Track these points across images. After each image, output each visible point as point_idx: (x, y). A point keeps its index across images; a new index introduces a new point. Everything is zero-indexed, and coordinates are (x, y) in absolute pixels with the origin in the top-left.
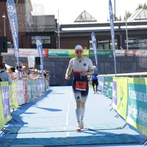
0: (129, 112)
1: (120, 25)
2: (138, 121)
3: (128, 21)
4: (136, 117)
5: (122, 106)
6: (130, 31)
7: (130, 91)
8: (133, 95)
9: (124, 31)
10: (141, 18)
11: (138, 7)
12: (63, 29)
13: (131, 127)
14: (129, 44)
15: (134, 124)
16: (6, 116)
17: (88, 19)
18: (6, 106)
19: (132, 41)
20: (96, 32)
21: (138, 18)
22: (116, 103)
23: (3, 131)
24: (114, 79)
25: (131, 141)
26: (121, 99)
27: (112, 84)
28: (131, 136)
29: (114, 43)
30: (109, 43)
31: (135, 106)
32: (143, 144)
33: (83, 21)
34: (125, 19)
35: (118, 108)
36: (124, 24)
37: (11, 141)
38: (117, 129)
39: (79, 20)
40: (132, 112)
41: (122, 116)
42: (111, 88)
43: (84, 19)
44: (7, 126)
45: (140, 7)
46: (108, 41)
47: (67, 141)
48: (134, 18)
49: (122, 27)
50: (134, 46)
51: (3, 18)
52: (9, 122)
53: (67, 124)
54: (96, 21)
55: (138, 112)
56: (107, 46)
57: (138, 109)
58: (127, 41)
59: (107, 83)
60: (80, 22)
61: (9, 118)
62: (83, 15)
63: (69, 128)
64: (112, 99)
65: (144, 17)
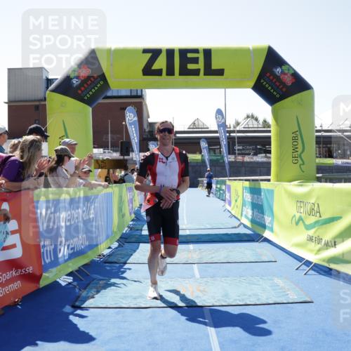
0: (244, 213)
1: (230, 132)
2: (253, 221)
3: (238, 129)
4: (250, 217)
5: (237, 207)
6: (239, 138)
7: (245, 194)
8: (248, 197)
9: (234, 138)
10: (250, 126)
11: (246, 116)
12: (178, 135)
13: (245, 226)
14: (238, 150)
15: (248, 224)
16: (130, 214)
17: (200, 127)
18: (131, 205)
19: (241, 148)
20: (206, 138)
21: (247, 126)
22: (230, 204)
23: (129, 227)
24: (228, 183)
25: (246, 239)
26: (236, 201)
27: (224, 187)
28: (246, 235)
29: (224, 150)
30: (220, 148)
31: (250, 207)
32: (257, 241)
33: (196, 128)
34: (234, 127)
35: (232, 209)
36: (234, 132)
37: (137, 236)
38: (233, 228)
39: (192, 127)
40: (247, 212)
41: (236, 216)
42: (223, 190)
43: (197, 126)
44: (131, 223)
45: (248, 117)
46: (218, 147)
47: (188, 238)
48: (243, 126)
49: (232, 134)
50: (243, 152)
51: (123, 125)
52: (133, 220)
53: (186, 223)
54: (208, 128)
55: (253, 213)
56: (217, 151)
57: (253, 210)
58: (237, 147)
59: (219, 186)
60: (193, 128)
61: (133, 216)
62: (196, 123)
63: (188, 226)
64: (224, 201)
65: (252, 126)
